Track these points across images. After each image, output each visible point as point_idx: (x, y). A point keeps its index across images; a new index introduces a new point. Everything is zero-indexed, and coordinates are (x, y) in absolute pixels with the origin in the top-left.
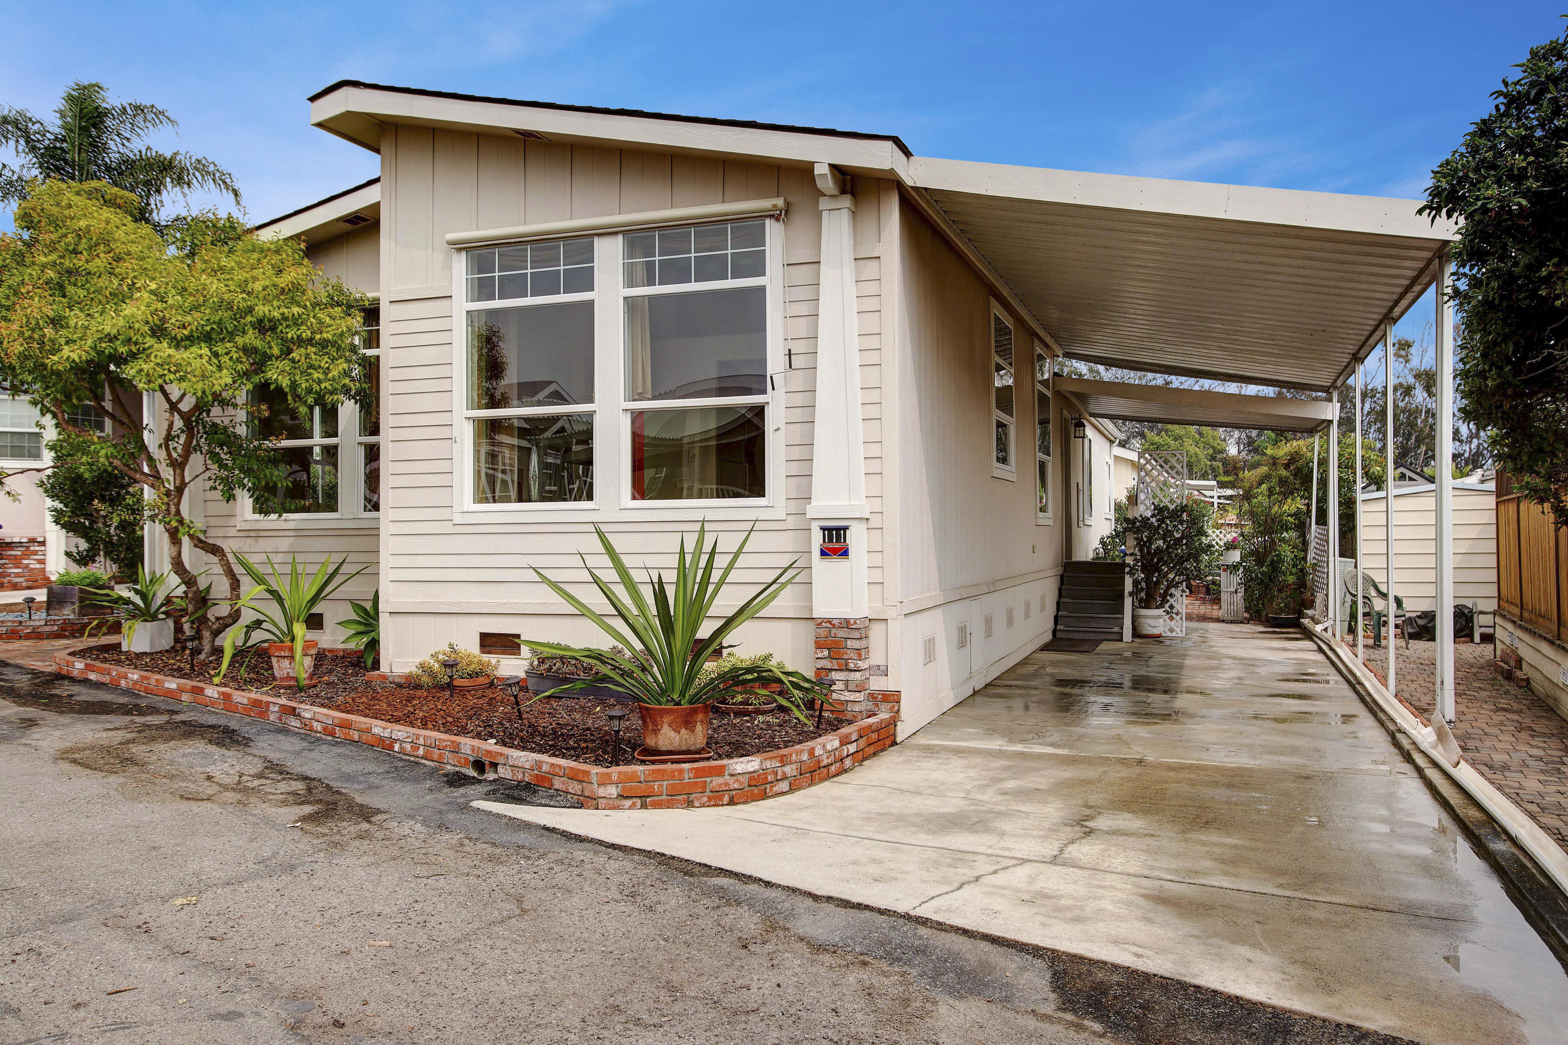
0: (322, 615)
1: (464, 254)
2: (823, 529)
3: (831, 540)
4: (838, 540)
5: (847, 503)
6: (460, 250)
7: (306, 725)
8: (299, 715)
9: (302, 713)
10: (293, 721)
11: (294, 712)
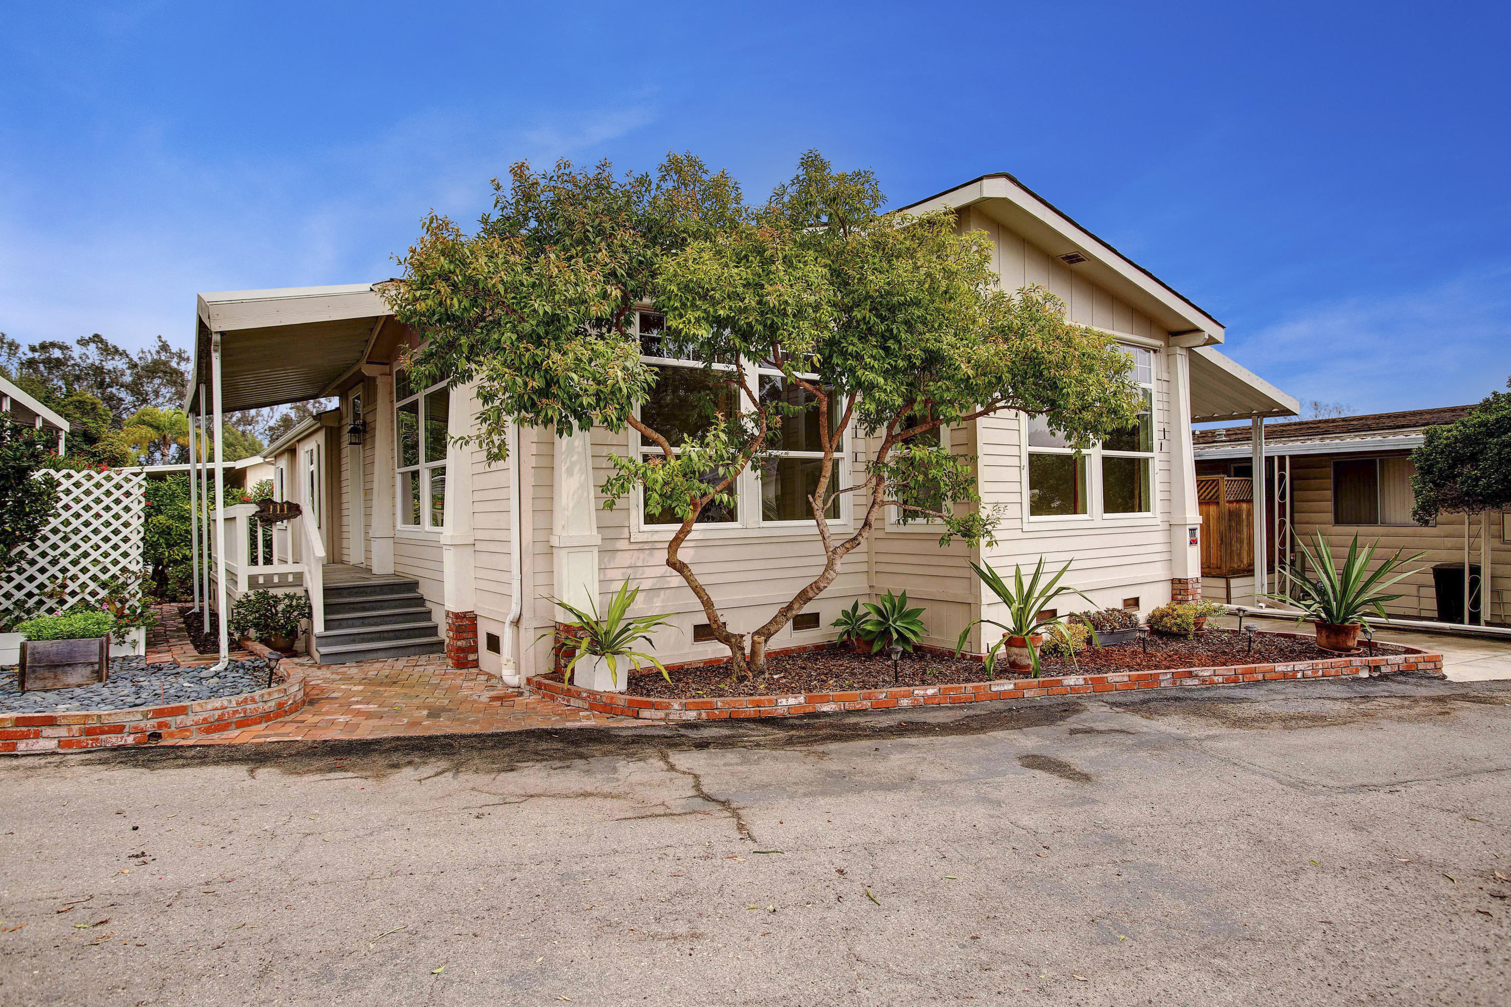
7: (1204, 681)
8: (1197, 676)
9: (1200, 674)
10: (1189, 682)
11: (1190, 675)
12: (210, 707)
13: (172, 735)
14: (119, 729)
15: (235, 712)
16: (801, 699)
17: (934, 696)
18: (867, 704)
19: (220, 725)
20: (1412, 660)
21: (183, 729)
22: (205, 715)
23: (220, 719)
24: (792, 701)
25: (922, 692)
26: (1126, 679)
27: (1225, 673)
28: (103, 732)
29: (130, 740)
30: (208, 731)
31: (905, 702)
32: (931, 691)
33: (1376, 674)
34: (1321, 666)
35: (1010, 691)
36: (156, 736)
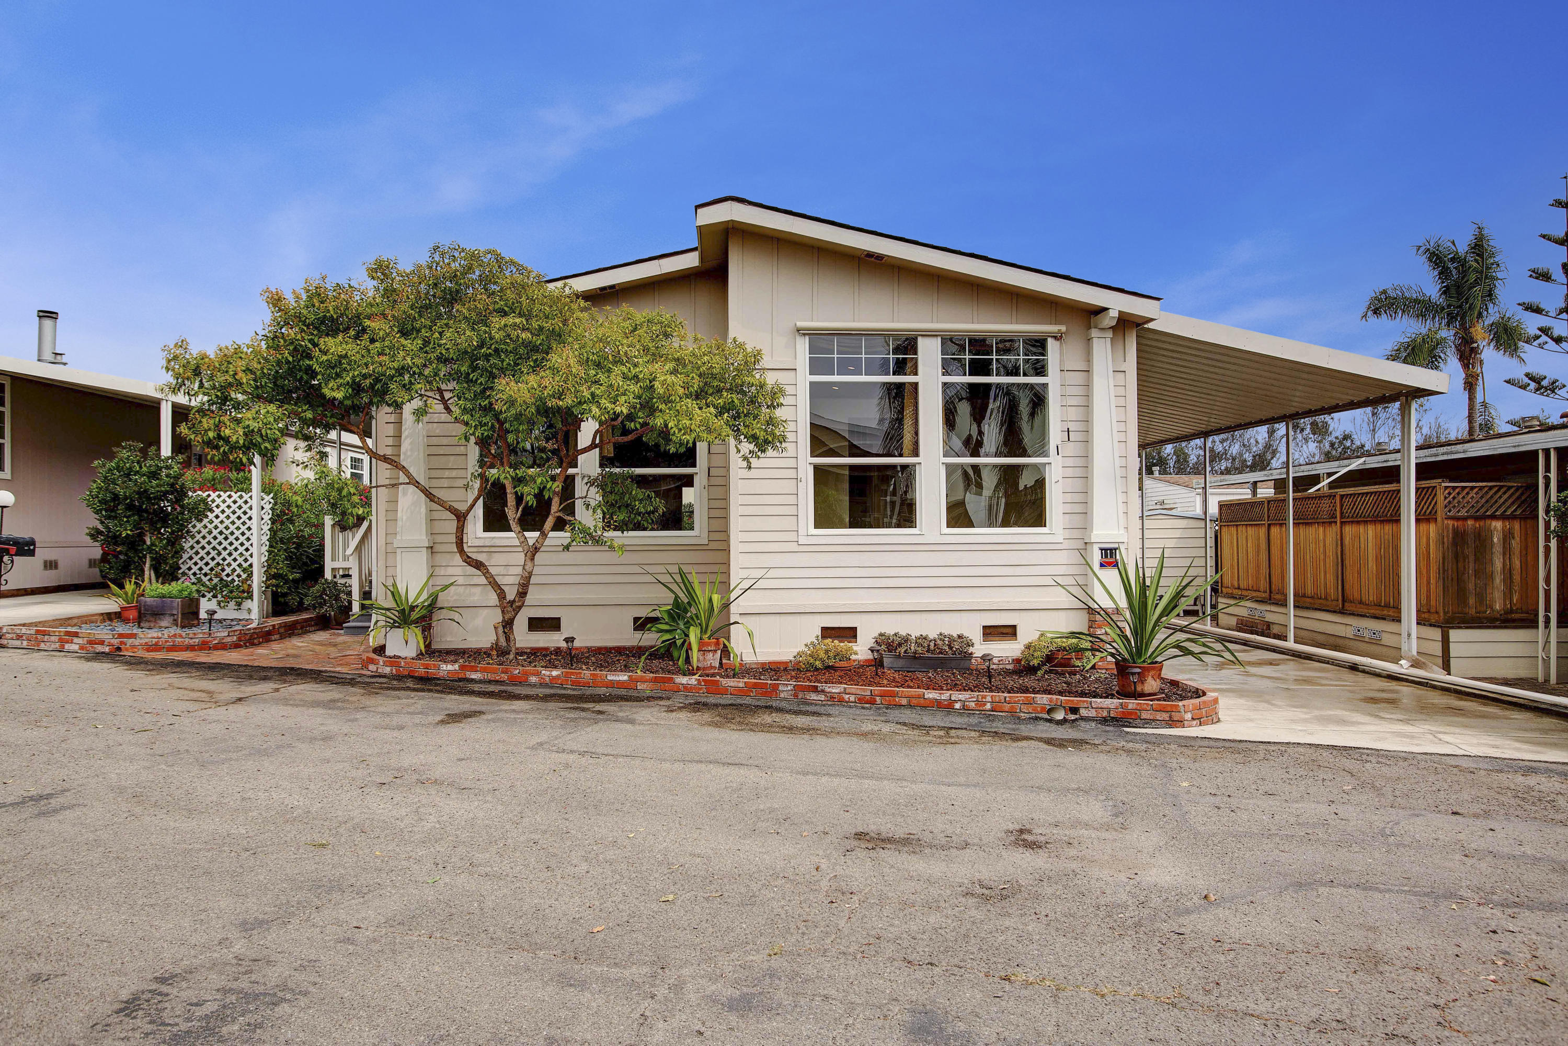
0: (559, 619)
1: (807, 338)
2: (1102, 549)
3: (1106, 557)
4: (1111, 557)
5: (1116, 532)
6: (804, 334)
7: (832, 698)
8: (823, 691)
9: (827, 690)
10: (813, 696)
11: (815, 689)
12: (150, 636)
13: (127, 650)
14: (102, 643)
15: (166, 642)
16: (456, 666)
17: (558, 677)
18: (505, 677)
19: (156, 647)
20: (1130, 707)
21: (133, 647)
22: (147, 640)
23: (156, 644)
24: (450, 667)
25: (548, 673)
26: (741, 685)
27: (858, 692)
28: (96, 644)
29: (107, 649)
30: (148, 650)
31: (533, 679)
32: (555, 673)
33: (1073, 717)
34: (989, 699)
35: (623, 682)
36: (119, 649)
